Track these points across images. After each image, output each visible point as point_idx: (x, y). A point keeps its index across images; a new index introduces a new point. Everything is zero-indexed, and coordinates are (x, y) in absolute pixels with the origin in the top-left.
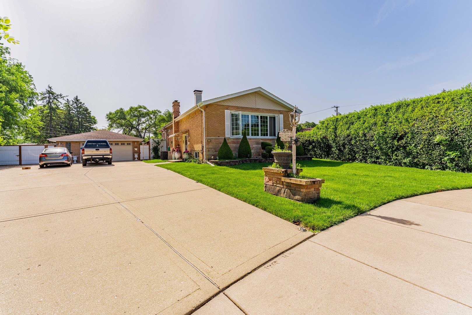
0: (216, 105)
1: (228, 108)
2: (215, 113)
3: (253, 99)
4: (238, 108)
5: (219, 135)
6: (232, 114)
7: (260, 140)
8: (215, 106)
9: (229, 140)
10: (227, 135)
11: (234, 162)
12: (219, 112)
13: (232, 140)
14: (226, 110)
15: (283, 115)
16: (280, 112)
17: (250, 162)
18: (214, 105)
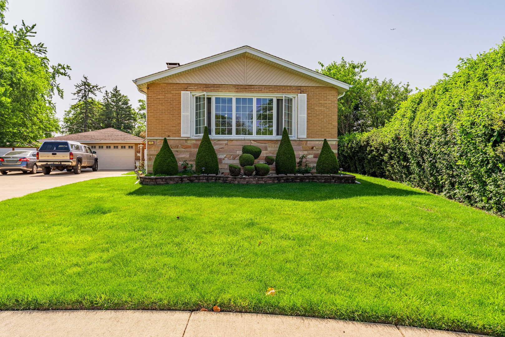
0: (165, 85)
1: (187, 87)
2: (163, 97)
3: (238, 69)
4: (206, 87)
5: (170, 134)
6: (197, 98)
7: (252, 141)
8: (163, 85)
9: (189, 142)
10: (184, 133)
11: (164, 180)
12: (171, 95)
13: (194, 142)
14: (182, 92)
15: (306, 95)
16: (300, 89)
17: (207, 180)
18: (161, 85)
